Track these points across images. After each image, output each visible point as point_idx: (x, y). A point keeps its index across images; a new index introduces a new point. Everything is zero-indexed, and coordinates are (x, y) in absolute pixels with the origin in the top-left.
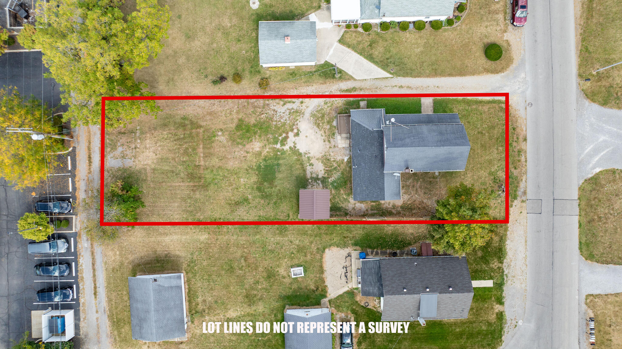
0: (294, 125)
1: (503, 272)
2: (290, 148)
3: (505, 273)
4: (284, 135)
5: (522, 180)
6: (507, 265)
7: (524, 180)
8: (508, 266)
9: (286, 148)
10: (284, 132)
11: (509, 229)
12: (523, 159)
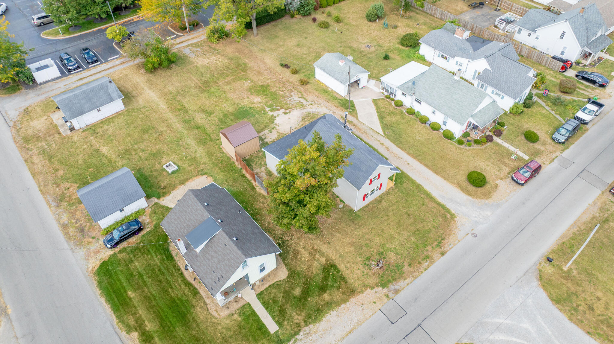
0: (291, 108)
1: (297, 333)
2: (272, 115)
3: (297, 337)
4: (279, 108)
5: (405, 279)
6: (308, 331)
7: (408, 281)
8: (308, 333)
9: (271, 113)
10: (281, 106)
11: (348, 303)
12: (425, 265)
